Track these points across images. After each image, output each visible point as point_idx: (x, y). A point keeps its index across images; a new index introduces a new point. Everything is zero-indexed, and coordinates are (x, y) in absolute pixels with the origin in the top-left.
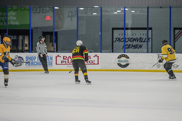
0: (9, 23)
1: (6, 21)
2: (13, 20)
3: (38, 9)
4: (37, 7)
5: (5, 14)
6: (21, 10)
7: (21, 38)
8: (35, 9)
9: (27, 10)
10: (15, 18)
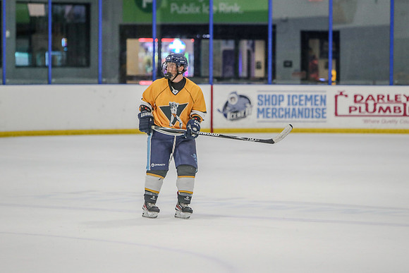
0: (215, 8)
1: (209, 2)
7: (245, 45)
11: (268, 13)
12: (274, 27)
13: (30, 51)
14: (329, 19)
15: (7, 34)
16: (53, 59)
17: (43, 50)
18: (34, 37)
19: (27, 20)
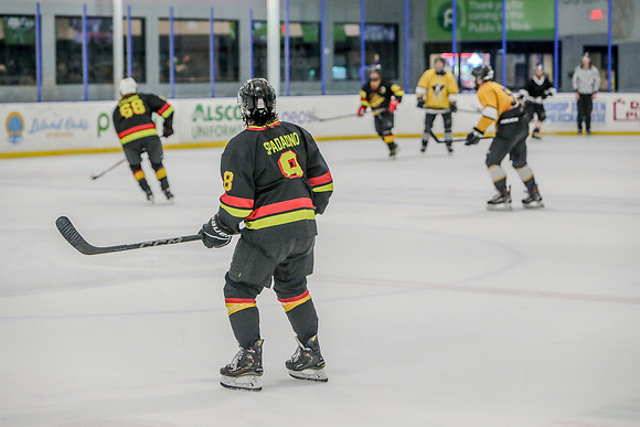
0: (507, 27)
1: (502, 21)
2: (516, 20)
5: (499, 6)
7: (534, 58)
10: (521, 16)
11: (555, 30)
12: (560, 43)
13: (346, 66)
14: (608, 36)
15: (326, 51)
18: (350, 54)
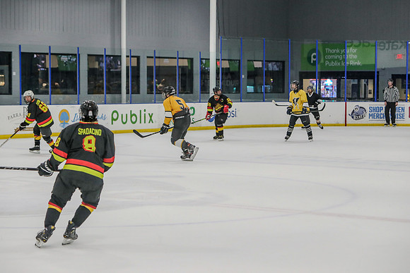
0: (348, 63)
1: (345, 60)
2: (353, 59)
3: (387, 45)
4: (385, 41)
5: (343, 51)
6: (364, 46)
7: (363, 82)
8: (382, 44)
9: (372, 46)
10: (355, 57)
11: (375, 65)
12: (378, 72)
13: (254, 85)
14: (406, 68)
15: (243, 76)
16: (266, 89)
17: (261, 85)
18: (256, 78)
19: (254, 70)
